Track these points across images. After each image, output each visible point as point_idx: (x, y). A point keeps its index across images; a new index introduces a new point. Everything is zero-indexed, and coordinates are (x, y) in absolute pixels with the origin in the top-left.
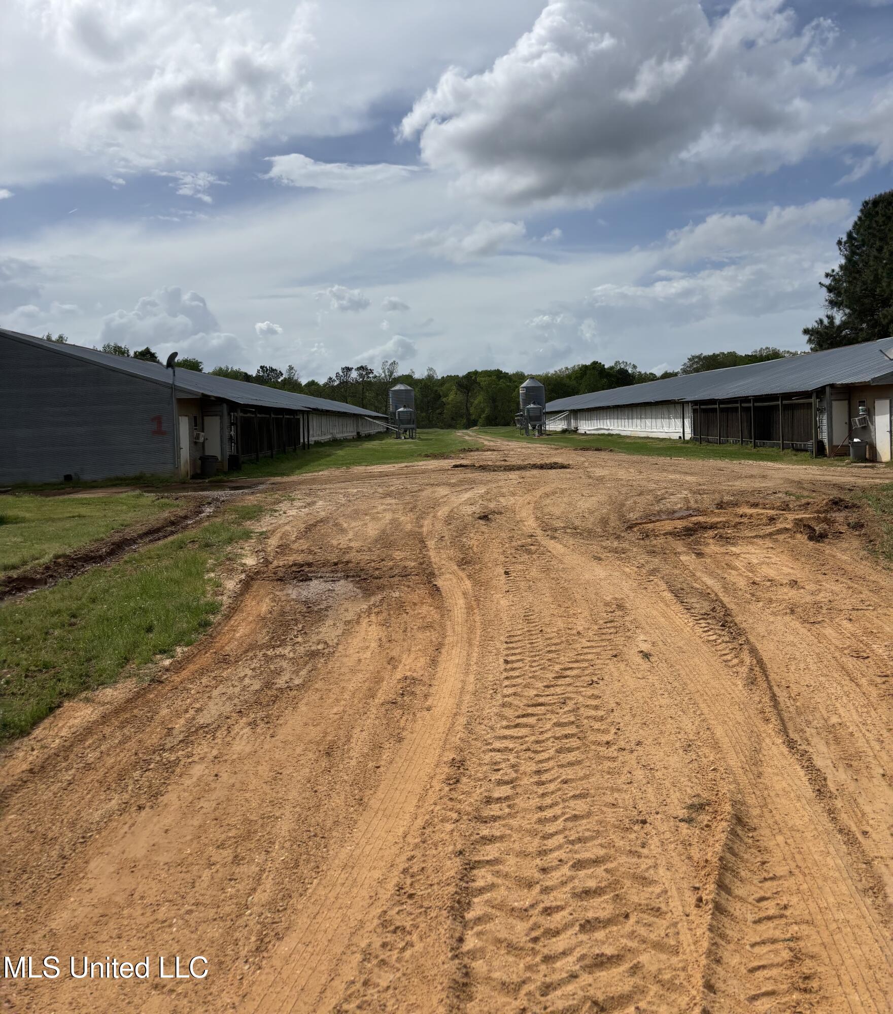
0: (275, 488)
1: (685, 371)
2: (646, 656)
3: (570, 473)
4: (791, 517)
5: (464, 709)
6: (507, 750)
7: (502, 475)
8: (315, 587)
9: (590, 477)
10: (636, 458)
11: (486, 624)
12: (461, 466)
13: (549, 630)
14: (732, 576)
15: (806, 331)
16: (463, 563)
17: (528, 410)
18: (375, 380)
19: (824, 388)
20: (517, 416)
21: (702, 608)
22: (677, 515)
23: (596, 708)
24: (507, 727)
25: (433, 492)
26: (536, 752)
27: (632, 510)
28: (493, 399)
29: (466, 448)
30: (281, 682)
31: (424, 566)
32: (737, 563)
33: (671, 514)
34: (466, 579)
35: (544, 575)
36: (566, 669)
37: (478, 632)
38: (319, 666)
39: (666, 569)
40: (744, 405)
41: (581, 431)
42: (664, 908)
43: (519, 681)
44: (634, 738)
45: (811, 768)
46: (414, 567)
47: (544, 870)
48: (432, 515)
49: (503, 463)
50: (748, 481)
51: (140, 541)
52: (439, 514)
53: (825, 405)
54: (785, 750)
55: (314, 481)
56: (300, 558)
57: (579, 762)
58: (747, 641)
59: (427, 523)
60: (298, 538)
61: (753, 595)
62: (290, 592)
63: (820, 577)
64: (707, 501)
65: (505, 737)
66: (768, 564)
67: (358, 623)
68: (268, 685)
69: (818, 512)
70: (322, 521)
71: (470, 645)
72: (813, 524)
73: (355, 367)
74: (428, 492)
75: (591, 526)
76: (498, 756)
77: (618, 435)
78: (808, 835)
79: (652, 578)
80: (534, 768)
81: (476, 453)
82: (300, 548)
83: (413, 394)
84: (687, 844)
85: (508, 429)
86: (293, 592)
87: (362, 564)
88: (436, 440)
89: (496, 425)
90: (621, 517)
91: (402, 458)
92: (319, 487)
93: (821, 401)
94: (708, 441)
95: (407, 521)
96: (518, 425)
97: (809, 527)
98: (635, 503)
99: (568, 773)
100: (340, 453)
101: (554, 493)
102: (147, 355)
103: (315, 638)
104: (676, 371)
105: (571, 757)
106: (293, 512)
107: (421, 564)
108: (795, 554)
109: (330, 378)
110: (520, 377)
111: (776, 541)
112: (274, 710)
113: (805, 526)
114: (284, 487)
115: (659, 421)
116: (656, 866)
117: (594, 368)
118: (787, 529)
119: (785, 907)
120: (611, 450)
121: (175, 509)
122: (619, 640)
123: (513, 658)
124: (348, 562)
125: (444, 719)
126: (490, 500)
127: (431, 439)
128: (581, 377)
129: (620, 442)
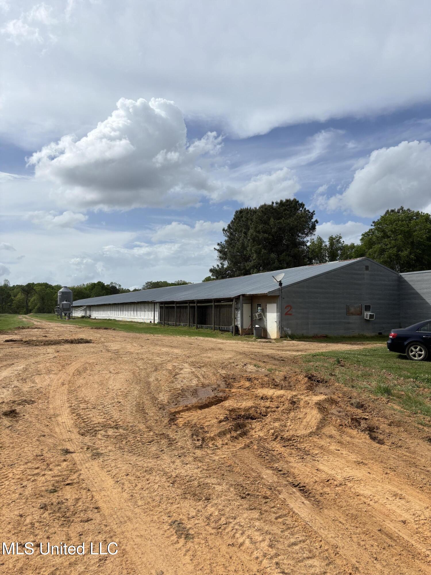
10: (132, 335)
12: (12, 341)
17: (63, 305)
19: (239, 296)
20: (56, 308)
28: (42, 299)
29: (21, 327)
40: (191, 305)
41: (93, 317)
49: (44, 338)
53: (239, 305)
77: (114, 320)
81: (27, 330)
85: (50, 315)
88: (4, 320)
89: (44, 313)
93: (237, 303)
94: (169, 325)
96: (56, 313)
110: (59, 287)
117: (99, 285)
120: (114, 329)
128: (92, 289)
129: (116, 324)
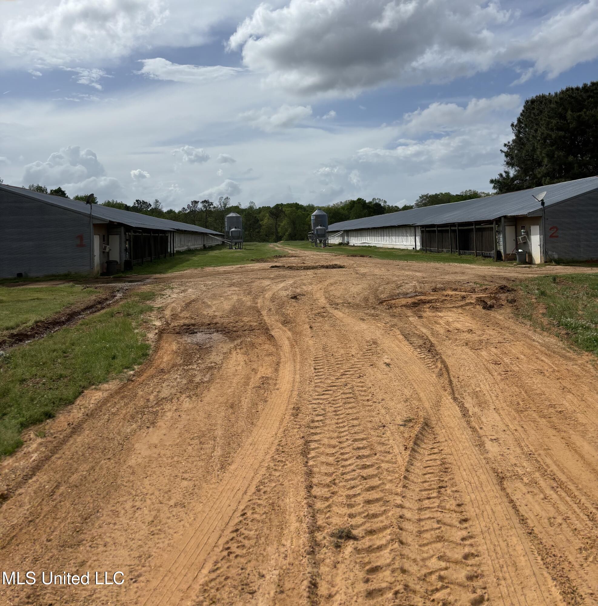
0: (157, 281)
1: (418, 205)
2: (388, 365)
3: (345, 271)
4: (474, 296)
5: (296, 388)
6: (319, 403)
7: (302, 272)
8: (200, 337)
9: (357, 273)
10: (385, 261)
11: (302, 353)
12: (276, 267)
13: (336, 355)
14: (437, 328)
15: (492, 181)
16: (285, 323)
17: (317, 230)
18: (214, 209)
19: (500, 218)
20: (309, 234)
21: (418, 343)
22: (408, 296)
23: (362, 387)
24: (318, 395)
25: (261, 283)
26: (333, 404)
27: (382, 293)
28: (293, 223)
29: (278, 255)
30: (197, 379)
31: (262, 325)
32: (441, 321)
33: (405, 295)
34: (287, 331)
35: (332, 328)
36: (346, 371)
37: (298, 356)
38: (215, 373)
39: (401, 324)
40: (453, 228)
41: (351, 244)
42: (391, 451)
43: (323, 377)
44: (380, 398)
45: (462, 407)
46: (256, 326)
47: (340, 442)
48: (262, 296)
49: (302, 265)
50: (453, 276)
51: (82, 313)
52: (266, 296)
53: (501, 228)
54: (452, 401)
55: (182, 277)
56: (187, 322)
57: (354, 407)
58: (441, 358)
59: (260, 301)
60: (182, 311)
61: (447, 337)
62: (186, 339)
63: (485, 328)
64: (427, 288)
65: (318, 399)
66: (458, 321)
67: (230, 353)
68: (191, 381)
69: (491, 293)
70: (194, 301)
71: (295, 362)
72: (487, 300)
73: (201, 201)
74: (257, 283)
75: (358, 302)
76: (315, 406)
77: (375, 247)
78: (456, 429)
79: (392, 328)
80: (333, 409)
81: (284, 258)
82: (185, 316)
83: (241, 219)
84: (402, 433)
85: (304, 242)
86: (188, 339)
87: (225, 324)
88: (256, 249)
89: (295, 240)
90: (376, 297)
91: (237, 261)
92: (186, 280)
93: (499, 226)
94: (431, 251)
95: (247, 300)
96: (310, 240)
97: (484, 301)
98: (384, 288)
99: (350, 411)
100: (195, 258)
101: (336, 283)
102: (59, 193)
103: (208, 361)
104: (412, 205)
105: (350, 405)
106: (175, 296)
107: (260, 324)
108: (474, 316)
109: (184, 208)
110: (311, 208)
111: (465, 309)
112: (198, 391)
113: (481, 301)
114: (163, 280)
115: (400, 237)
116: (388, 440)
117: (359, 203)
118: (471, 303)
119: (442, 450)
120: (370, 257)
121: (99, 294)
122: (375, 358)
123: (319, 367)
124: (216, 323)
125: (286, 393)
126: (296, 288)
127: (253, 249)
128: (351, 209)
129: (376, 252)
